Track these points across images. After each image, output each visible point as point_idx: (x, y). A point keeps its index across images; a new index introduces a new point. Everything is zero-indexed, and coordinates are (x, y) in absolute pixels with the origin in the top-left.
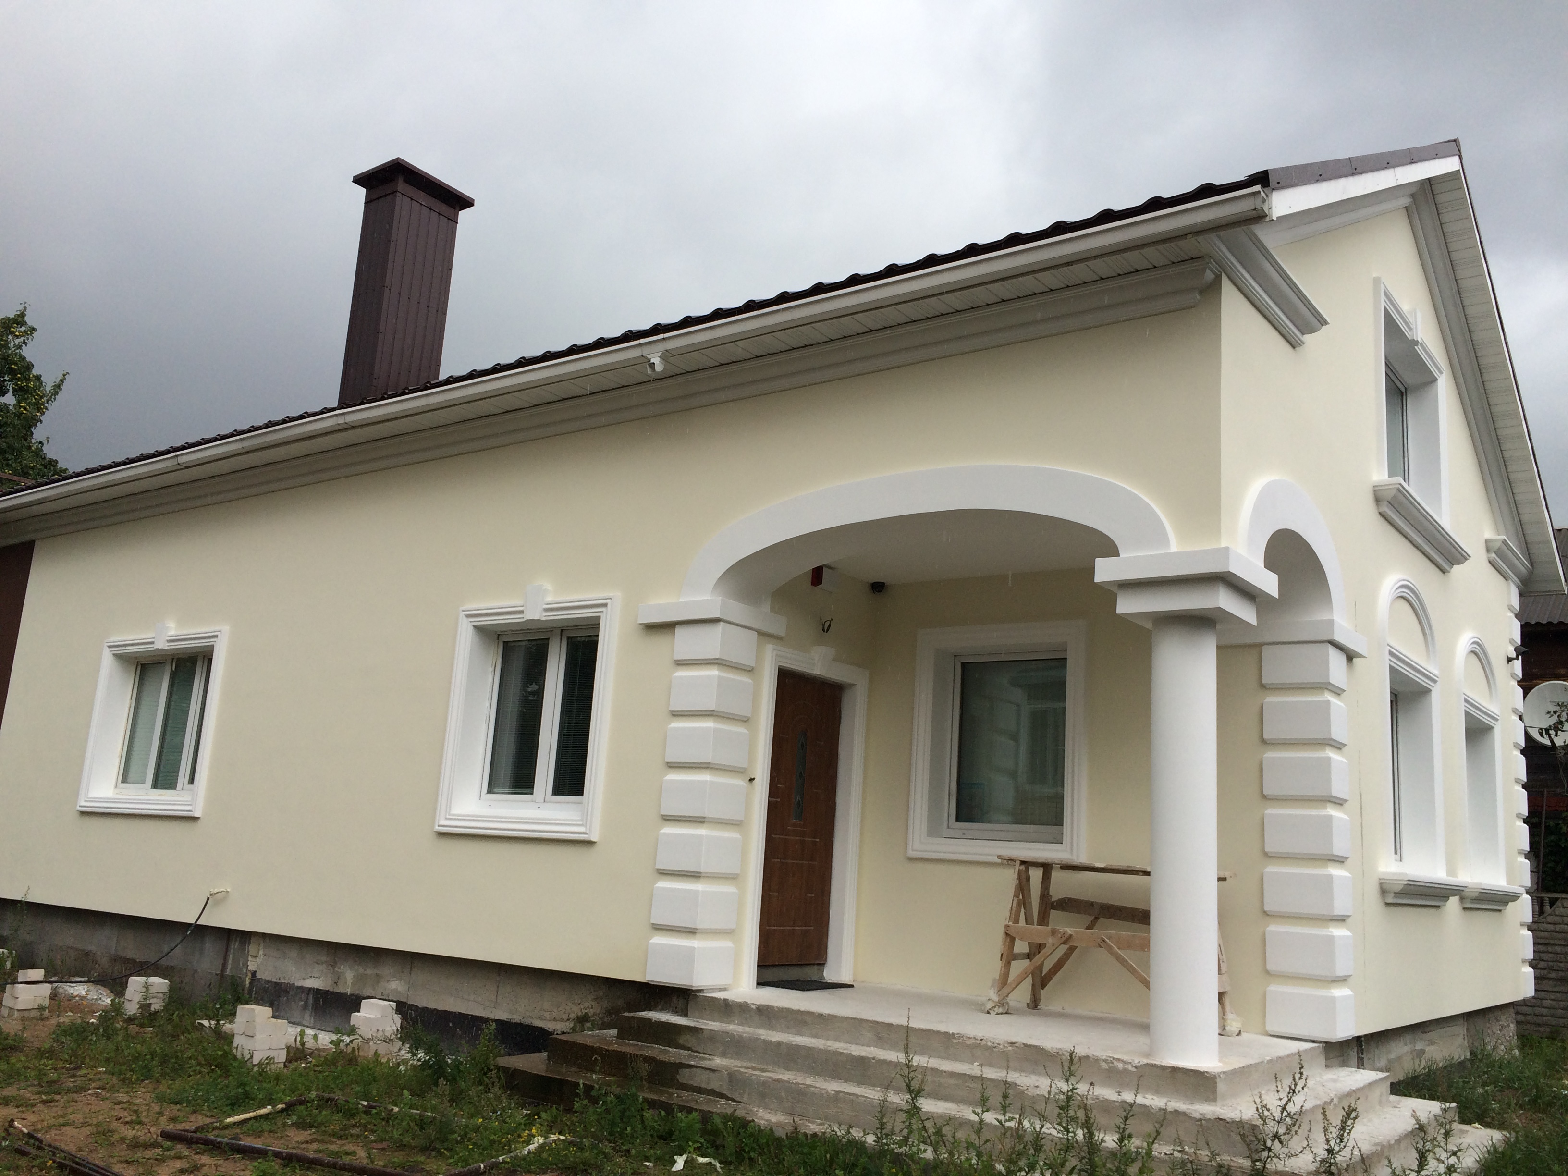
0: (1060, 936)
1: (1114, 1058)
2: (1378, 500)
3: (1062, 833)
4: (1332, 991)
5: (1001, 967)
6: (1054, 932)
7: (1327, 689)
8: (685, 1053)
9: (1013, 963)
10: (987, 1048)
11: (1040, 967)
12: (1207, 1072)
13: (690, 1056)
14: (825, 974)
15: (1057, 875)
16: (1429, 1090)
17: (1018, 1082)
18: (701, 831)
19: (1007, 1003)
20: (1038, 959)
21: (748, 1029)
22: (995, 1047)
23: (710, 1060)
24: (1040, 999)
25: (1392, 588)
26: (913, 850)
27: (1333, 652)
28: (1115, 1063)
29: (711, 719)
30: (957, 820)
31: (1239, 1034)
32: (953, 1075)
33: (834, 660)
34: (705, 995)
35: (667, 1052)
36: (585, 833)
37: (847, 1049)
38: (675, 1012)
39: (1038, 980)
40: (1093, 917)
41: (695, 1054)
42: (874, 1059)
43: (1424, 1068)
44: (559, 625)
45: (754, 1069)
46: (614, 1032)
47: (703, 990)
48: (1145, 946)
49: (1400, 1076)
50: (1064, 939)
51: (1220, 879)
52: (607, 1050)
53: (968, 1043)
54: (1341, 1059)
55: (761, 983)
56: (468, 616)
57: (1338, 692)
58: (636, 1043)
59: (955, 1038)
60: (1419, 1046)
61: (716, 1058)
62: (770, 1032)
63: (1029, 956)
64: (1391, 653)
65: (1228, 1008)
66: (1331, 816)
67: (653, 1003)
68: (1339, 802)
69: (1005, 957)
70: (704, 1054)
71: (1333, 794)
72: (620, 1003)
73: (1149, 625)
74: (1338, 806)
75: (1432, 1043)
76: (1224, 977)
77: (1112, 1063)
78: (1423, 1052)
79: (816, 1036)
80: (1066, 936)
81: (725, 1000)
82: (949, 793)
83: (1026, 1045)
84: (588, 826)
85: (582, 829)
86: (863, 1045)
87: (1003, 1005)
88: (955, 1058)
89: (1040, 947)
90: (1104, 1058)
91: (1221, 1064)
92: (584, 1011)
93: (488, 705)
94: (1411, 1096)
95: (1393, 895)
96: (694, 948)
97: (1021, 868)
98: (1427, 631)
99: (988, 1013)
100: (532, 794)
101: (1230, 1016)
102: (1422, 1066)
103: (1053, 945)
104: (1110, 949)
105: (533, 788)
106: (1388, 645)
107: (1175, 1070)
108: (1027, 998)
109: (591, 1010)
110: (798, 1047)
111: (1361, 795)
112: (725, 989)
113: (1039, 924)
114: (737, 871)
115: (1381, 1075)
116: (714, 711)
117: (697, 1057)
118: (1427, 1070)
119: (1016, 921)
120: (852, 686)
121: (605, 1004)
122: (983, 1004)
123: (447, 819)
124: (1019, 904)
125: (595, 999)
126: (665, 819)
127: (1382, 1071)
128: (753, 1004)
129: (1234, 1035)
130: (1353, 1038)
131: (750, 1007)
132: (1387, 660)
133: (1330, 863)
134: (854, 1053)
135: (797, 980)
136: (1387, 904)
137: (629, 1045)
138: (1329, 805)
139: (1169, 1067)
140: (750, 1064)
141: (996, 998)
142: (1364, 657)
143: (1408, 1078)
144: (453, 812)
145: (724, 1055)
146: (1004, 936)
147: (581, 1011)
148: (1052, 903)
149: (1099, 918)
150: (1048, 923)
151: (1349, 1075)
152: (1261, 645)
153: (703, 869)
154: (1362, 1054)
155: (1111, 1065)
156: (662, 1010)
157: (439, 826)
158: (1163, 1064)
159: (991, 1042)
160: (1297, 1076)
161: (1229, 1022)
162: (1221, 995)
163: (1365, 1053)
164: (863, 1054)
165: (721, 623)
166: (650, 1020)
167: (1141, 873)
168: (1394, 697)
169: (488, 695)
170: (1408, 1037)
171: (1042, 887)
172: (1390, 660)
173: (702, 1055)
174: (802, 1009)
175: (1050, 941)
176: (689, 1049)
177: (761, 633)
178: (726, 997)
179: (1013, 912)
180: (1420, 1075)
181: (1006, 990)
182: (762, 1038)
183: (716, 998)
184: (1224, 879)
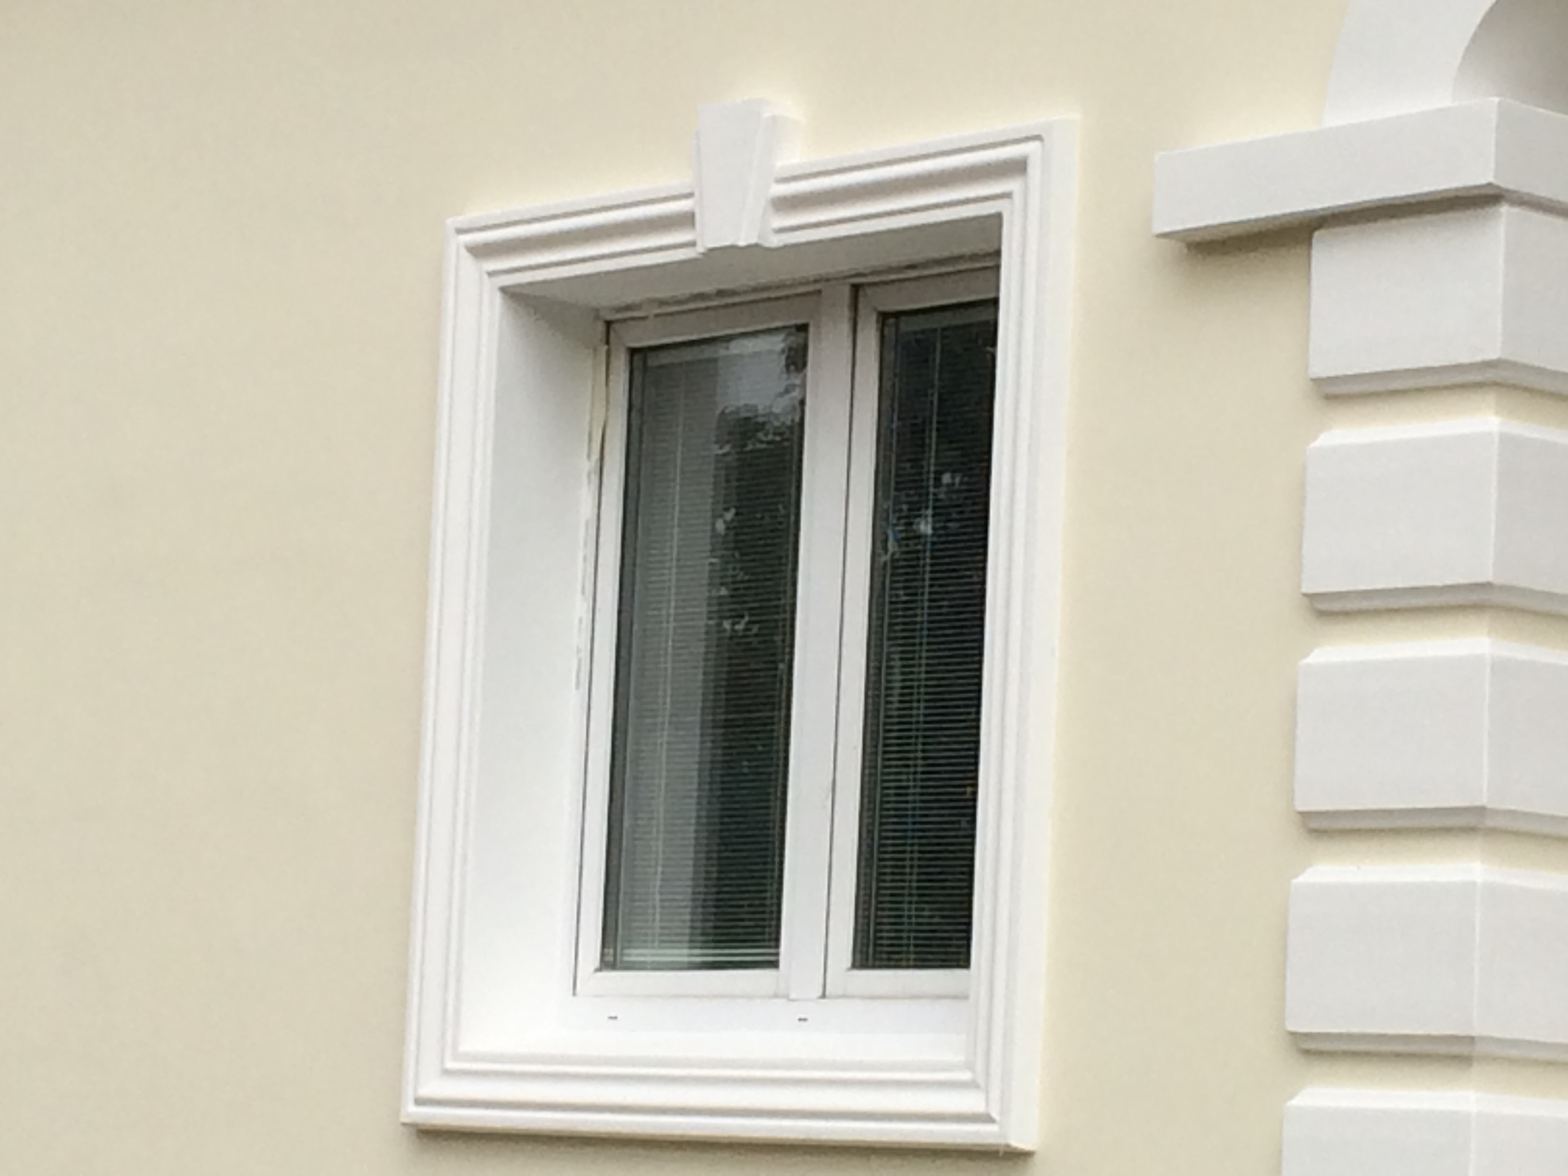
18: (1459, 1098)
29: (1481, 620)
36: (987, 1119)
44: (843, 264)
56: (480, 252)
84: (995, 1093)
85: (971, 1103)
93: (582, 609)
100: (774, 964)
105: (777, 940)
116: (1488, 585)
123: (447, 1073)
126: (1307, 1052)
144: (465, 1047)
157: (420, 1102)
165: (1504, 209)
169: (581, 568)
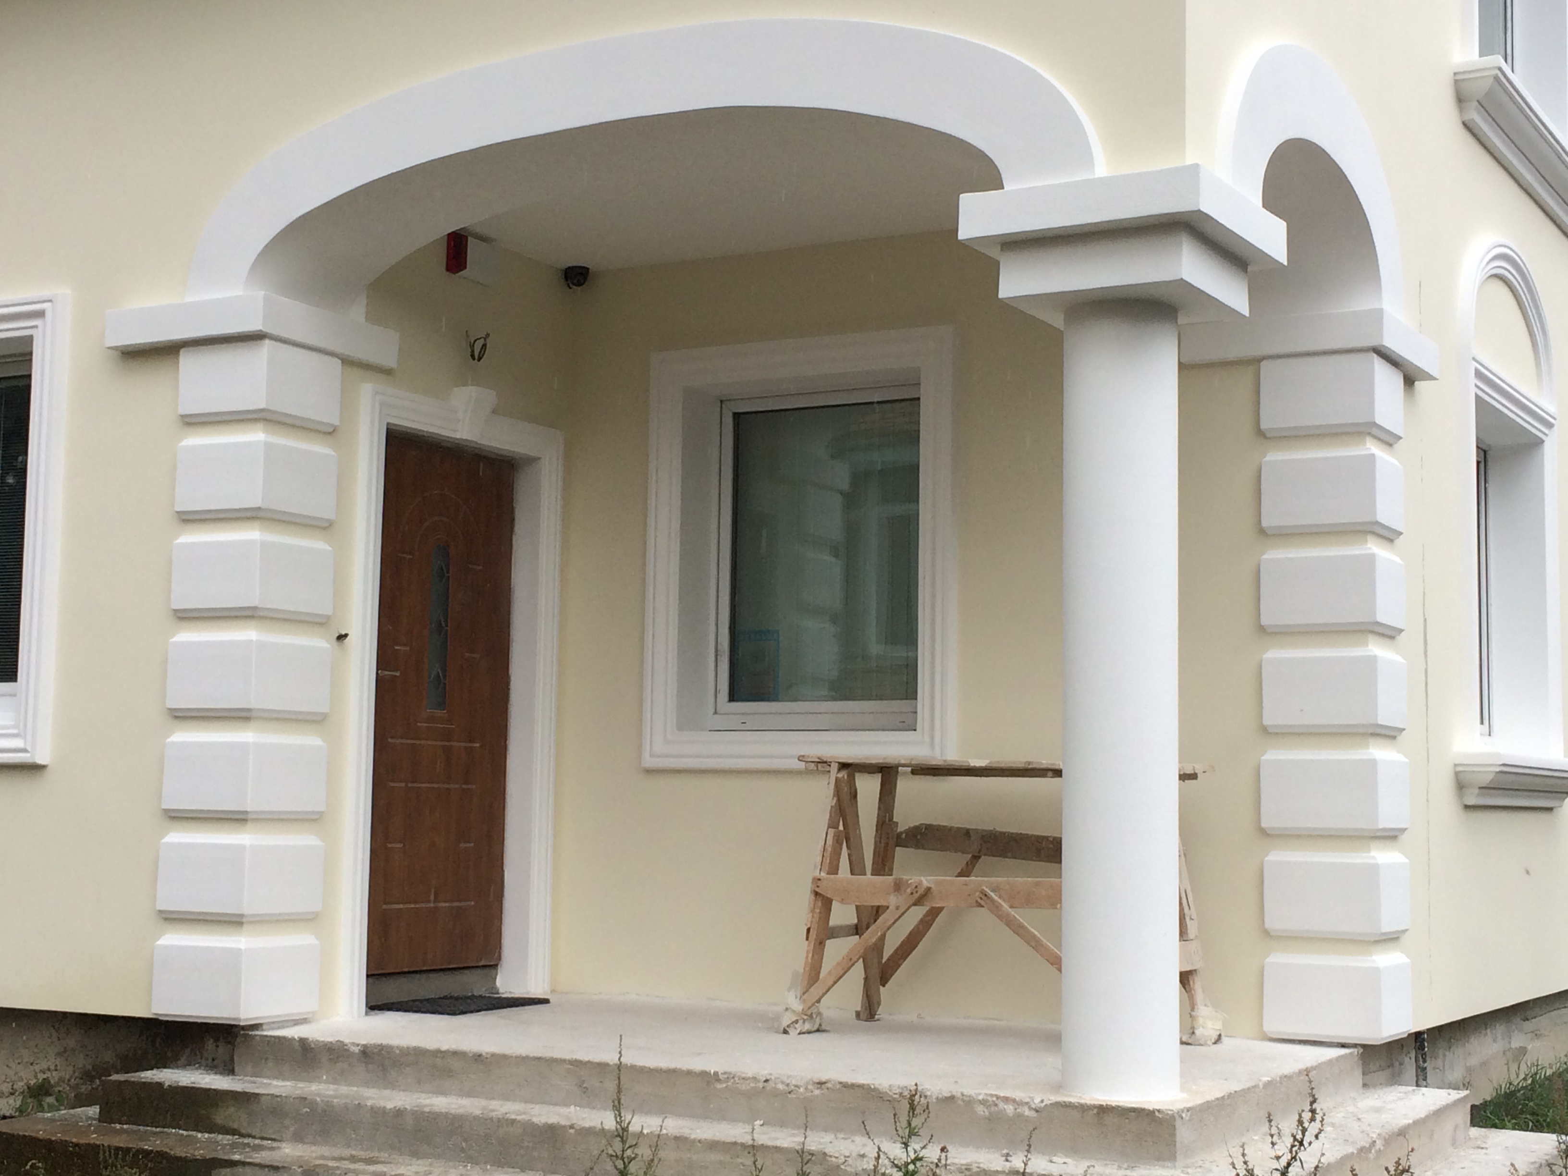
0: (909, 891)
1: (998, 1097)
2: (1461, 100)
3: (916, 712)
4: (1374, 957)
5: (808, 952)
6: (898, 887)
7: (1369, 434)
8: (226, 1139)
9: (830, 943)
10: (776, 1093)
11: (879, 946)
12: (1159, 1111)
13: (234, 1146)
14: (498, 983)
15: (905, 786)
16: (1533, 1114)
17: (829, 1150)
18: (246, 736)
19: (819, 1014)
20: (871, 935)
21: (344, 1089)
22: (790, 1093)
23: (272, 1149)
24: (879, 1004)
25: (1481, 261)
26: (652, 756)
27: (1380, 367)
28: (1001, 1105)
29: (256, 524)
30: (732, 698)
31: (1218, 1040)
32: (713, 1145)
33: (494, 412)
34: (265, 1033)
35: (192, 1140)
36: (25, 751)
37: (524, 1113)
38: (213, 1067)
39: (875, 972)
40: (970, 856)
41: (246, 1141)
42: (572, 1127)
43: (1525, 1079)
45: (353, 1159)
46: (94, 1111)
47: (261, 1025)
48: (1054, 899)
49: (1486, 1094)
50: (916, 896)
51: (1183, 777)
52: (76, 1145)
53: (744, 1087)
54: (1388, 1071)
55: (375, 1006)
57: (1389, 440)
58: (134, 1127)
59: (718, 1080)
60: (1518, 1041)
61: (284, 1145)
62: (387, 1092)
63: (857, 930)
64: (1478, 374)
65: (1199, 997)
66: (1375, 656)
67: (169, 1054)
68: (1389, 634)
69: (813, 933)
70: (263, 1138)
71: (1379, 619)
72: (108, 1056)
73: (1057, 320)
74: (1388, 641)
75: (1537, 1035)
76: (1193, 946)
77: (996, 1105)
78: (1523, 1051)
79: (470, 1094)
80: (921, 891)
81: (303, 1041)
82: (716, 650)
83: (845, 1085)
84: (29, 738)
85: (18, 743)
86: (556, 1104)
87: (811, 1016)
88: (722, 1116)
89: (878, 911)
90: (981, 1098)
91: (1185, 1095)
92: (41, 1077)
94: (1503, 1127)
95: (1477, 791)
96: (241, 950)
97: (840, 775)
98: (1539, 338)
99: (785, 1032)
101: (1204, 1011)
102: (1522, 1076)
103: (897, 908)
104: (995, 909)
106: (1474, 359)
107: (1103, 1110)
108: (856, 1002)
109: (54, 1073)
110: (434, 1117)
111: (1425, 620)
112: (304, 1021)
113: (876, 872)
114: (320, 808)
115: (1457, 1095)
116: (259, 508)
117: (248, 1145)
118: (1529, 1081)
119: (834, 870)
120: (532, 461)
121: (82, 1062)
122: (777, 1018)
124: (838, 842)
125: (59, 1054)
126: (175, 717)
127: (1456, 1088)
128: (353, 1044)
129: (1209, 1043)
130: (1410, 1035)
131: (348, 1050)
132: (1471, 388)
133: (1372, 741)
134: (535, 1120)
135: (445, 998)
136: (1467, 807)
137: (117, 1132)
138: (1371, 638)
139: (1094, 1106)
140: (347, 1152)
141: (798, 1006)
142: (1435, 379)
143: (1498, 1096)
145: (298, 1138)
146: (813, 897)
147: (36, 1077)
148: (899, 835)
149: (980, 857)
150: (891, 870)
151: (1401, 1099)
152: (1257, 361)
153: (250, 806)
154: (1425, 1061)
155: (993, 1109)
156: (188, 1064)
158: (1082, 1101)
159: (783, 1083)
160: (1307, 1116)
161: (1201, 1021)
162: (1185, 978)
163: (1428, 1059)
164: (553, 1119)
165: (267, 341)
166: (160, 1085)
167: (1050, 774)
168: (1482, 454)
170: (1500, 1029)
171: (879, 809)
172: (1476, 386)
173: (257, 1142)
174: (444, 1048)
175: (893, 900)
176: (234, 1132)
177: (347, 362)
178: (304, 1035)
179: (827, 854)
180: (1519, 1091)
181: (816, 991)
182: (369, 1103)
183: (285, 1038)
184: (1193, 776)
